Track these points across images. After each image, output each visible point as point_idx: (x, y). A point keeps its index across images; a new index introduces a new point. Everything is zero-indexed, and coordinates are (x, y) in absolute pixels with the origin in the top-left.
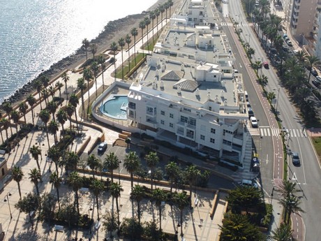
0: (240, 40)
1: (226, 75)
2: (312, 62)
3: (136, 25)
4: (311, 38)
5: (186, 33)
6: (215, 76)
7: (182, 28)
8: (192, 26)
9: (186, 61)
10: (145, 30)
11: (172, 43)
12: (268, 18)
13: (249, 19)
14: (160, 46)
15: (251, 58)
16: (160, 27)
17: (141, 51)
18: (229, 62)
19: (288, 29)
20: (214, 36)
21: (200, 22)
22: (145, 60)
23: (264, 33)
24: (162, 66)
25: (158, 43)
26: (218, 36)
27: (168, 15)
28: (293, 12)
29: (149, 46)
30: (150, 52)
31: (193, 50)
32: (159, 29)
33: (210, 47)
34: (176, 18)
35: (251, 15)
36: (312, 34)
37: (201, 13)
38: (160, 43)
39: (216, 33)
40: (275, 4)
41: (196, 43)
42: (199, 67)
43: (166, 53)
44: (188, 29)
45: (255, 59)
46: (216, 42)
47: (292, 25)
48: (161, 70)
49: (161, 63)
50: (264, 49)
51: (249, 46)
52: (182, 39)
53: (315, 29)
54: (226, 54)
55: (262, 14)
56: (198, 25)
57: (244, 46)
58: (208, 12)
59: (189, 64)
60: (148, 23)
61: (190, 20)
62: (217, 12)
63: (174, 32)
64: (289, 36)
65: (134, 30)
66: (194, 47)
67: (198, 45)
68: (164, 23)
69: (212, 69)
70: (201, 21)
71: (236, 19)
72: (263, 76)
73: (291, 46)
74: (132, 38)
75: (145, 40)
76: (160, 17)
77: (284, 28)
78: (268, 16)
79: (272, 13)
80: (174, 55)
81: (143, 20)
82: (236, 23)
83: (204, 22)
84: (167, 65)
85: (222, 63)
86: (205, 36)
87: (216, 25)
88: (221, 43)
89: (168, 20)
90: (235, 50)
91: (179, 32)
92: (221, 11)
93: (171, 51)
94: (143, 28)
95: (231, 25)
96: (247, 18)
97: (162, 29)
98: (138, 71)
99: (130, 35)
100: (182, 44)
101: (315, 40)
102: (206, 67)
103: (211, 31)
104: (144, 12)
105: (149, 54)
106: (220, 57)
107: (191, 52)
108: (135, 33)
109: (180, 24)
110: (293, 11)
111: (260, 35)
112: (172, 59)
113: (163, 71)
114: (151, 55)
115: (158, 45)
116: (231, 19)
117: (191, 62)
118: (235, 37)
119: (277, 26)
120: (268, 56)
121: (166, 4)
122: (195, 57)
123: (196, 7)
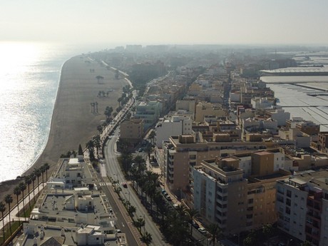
0: (120, 199)
1: (109, 236)
2: (192, 214)
3: (11, 192)
4: (188, 191)
5: (64, 196)
6: (98, 239)
7: (60, 191)
8: (70, 189)
9: (66, 225)
10: (20, 196)
11: (50, 208)
12: (145, 176)
13: (127, 178)
14: (38, 212)
15: (133, 216)
16: (36, 191)
17: (16, 219)
18: (111, 222)
19: (165, 184)
20: (93, 196)
21: (79, 184)
22: (22, 228)
23: (143, 190)
24: (40, 233)
25: (35, 209)
26: (98, 196)
27: (45, 179)
28: (168, 168)
29: (26, 212)
30: (27, 219)
31: (73, 213)
32: (36, 194)
33: (90, 209)
34: (53, 182)
35: (129, 173)
36: (188, 188)
37: (79, 175)
38: (37, 209)
39: (95, 193)
40: (150, 161)
41: (76, 205)
42: (80, 231)
43: (44, 219)
44: (66, 192)
45: (137, 216)
46: (96, 202)
47: (169, 181)
48: (39, 237)
49: (39, 230)
50: (144, 206)
51: (129, 204)
52: (61, 203)
53: (190, 182)
54: (107, 214)
55: (139, 171)
56: (76, 187)
57: (125, 205)
58: (85, 173)
59: (69, 228)
60: (23, 189)
61: (68, 182)
62: (95, 172)
63: (52, 196)
64: (167, 191)
65: (9, 196)
66: (74, 210)
67: (77, 207)
68: (41, 187)
69: (94, 231)
70: (80, 182)
71: (115, 178)
72: (147, 233)
73: (170, 200)
74: (7, 206)
75: (21, 207)
76: (36, 181)
77: (161, 184)
78: (145, 173)
79: (148, 170)
80: (53, 220)
81: (18, 185)
82: (115, 182)
83: (83, 183)
84: (45, 231)
85: (103, 224)
86: (84, 198)
87: (95, 185)
88: (101, 203)
89: (45, 184)
90: (116, 209)
91: (57, 196)
92: (99, 171)
93: (49, 216)
94: (18, 194)
95: (110, 184)
96: (125, 177)
97: (39, 194)
98: (14, 241)
99: (4, 203)
100: (61, 208)
101: (192, 193)
102: (88, 230)
103: (90, 192)
104: (19, 177)
105: (25, 222)
106: (101, 218)
107: (71, 215)
108: (9, 200)
109: (57, 187)
110: (168, 166)
111: (140, 192)
112: (51, 225)
113: (42, 239)
114: (28, 222)
115: (36, 211)
116: (109, 178)
117: (71, 226)
118: (115, 195)
119: (155, 181)
120: (149, 212)
121: (42, 168)
122: (75, 220)
123: (73, 169)
